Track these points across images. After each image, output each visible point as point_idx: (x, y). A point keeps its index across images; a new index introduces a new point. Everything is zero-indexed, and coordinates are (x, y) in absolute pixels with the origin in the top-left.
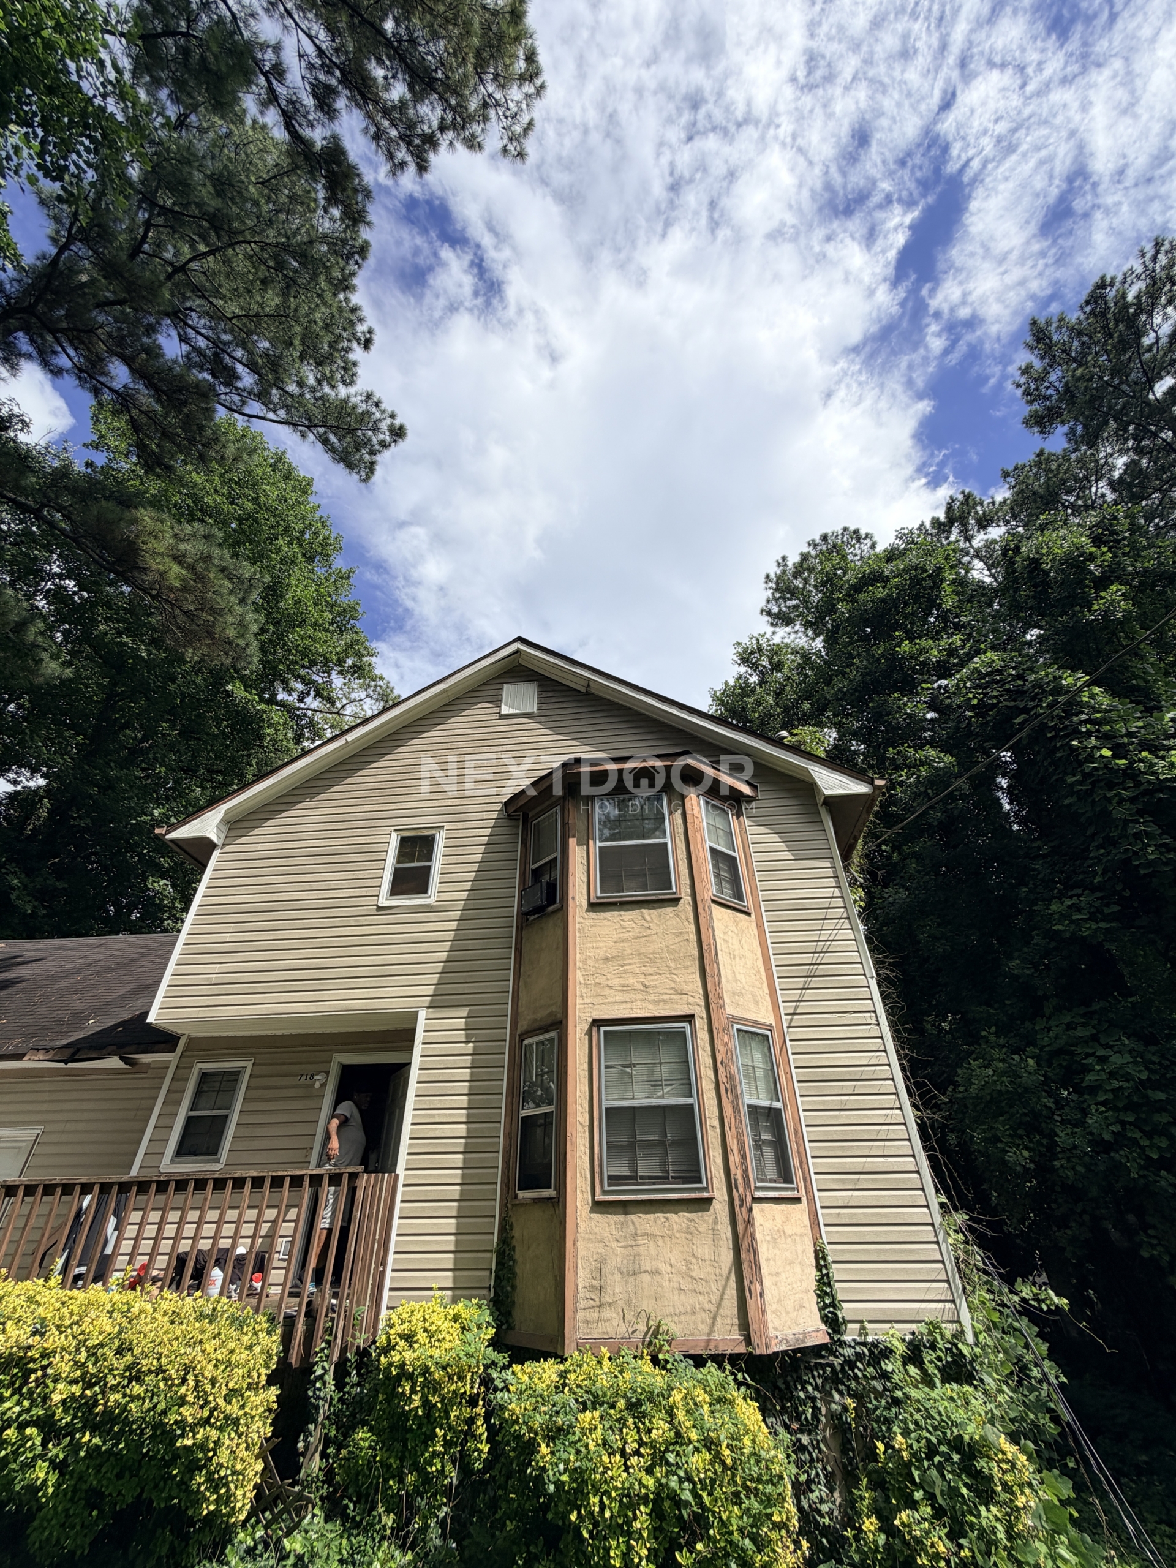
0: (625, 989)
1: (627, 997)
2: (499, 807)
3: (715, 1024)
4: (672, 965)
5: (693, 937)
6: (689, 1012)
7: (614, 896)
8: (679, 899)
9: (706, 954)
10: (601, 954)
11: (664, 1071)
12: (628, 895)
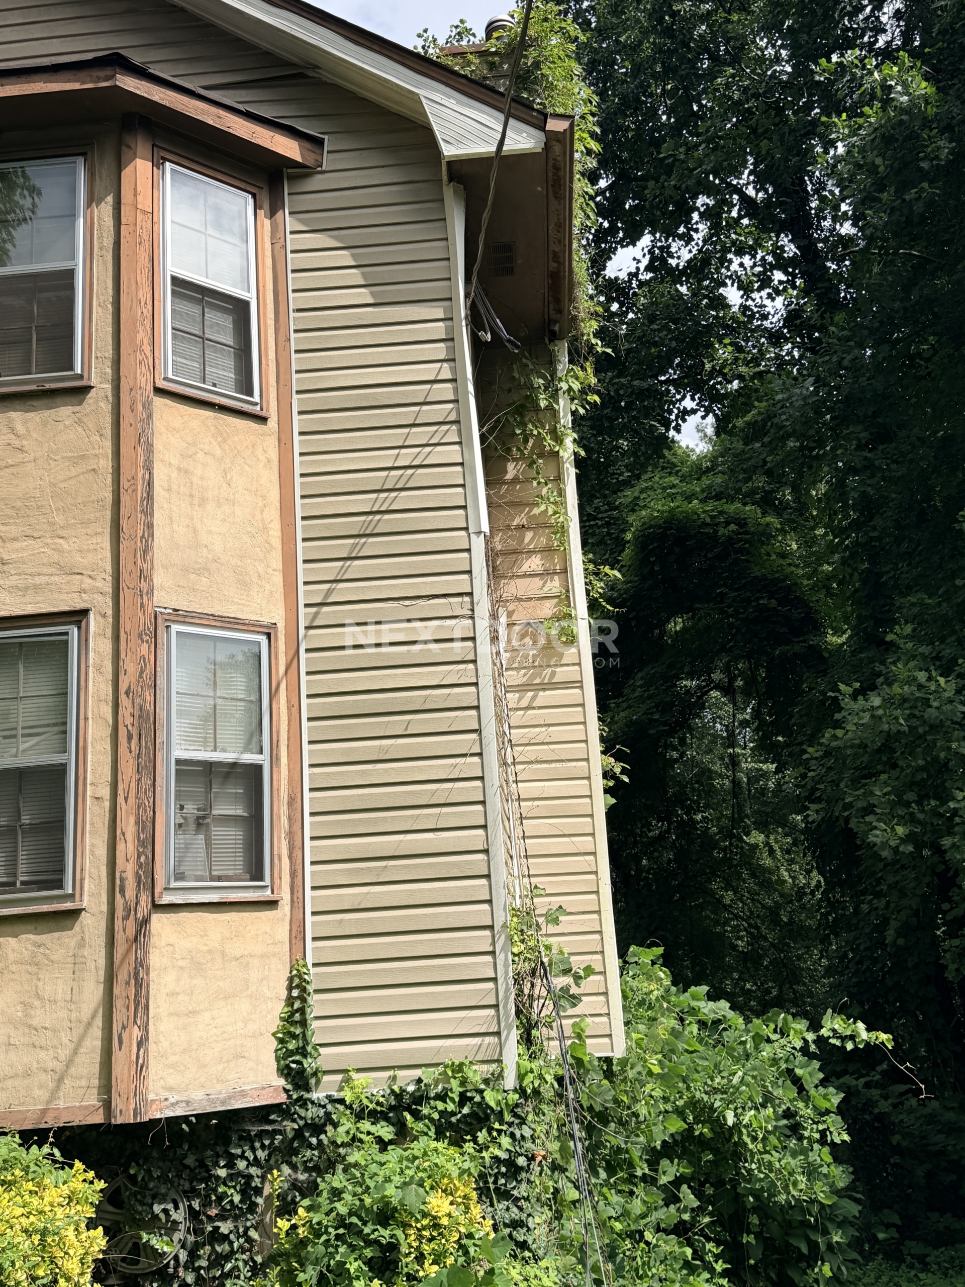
3: (126, 625)
4: (59, 519)
5: (106, 464)
6: (79, 605)
8: (86, 389)
9: (124, 498)
11: (26, 712)
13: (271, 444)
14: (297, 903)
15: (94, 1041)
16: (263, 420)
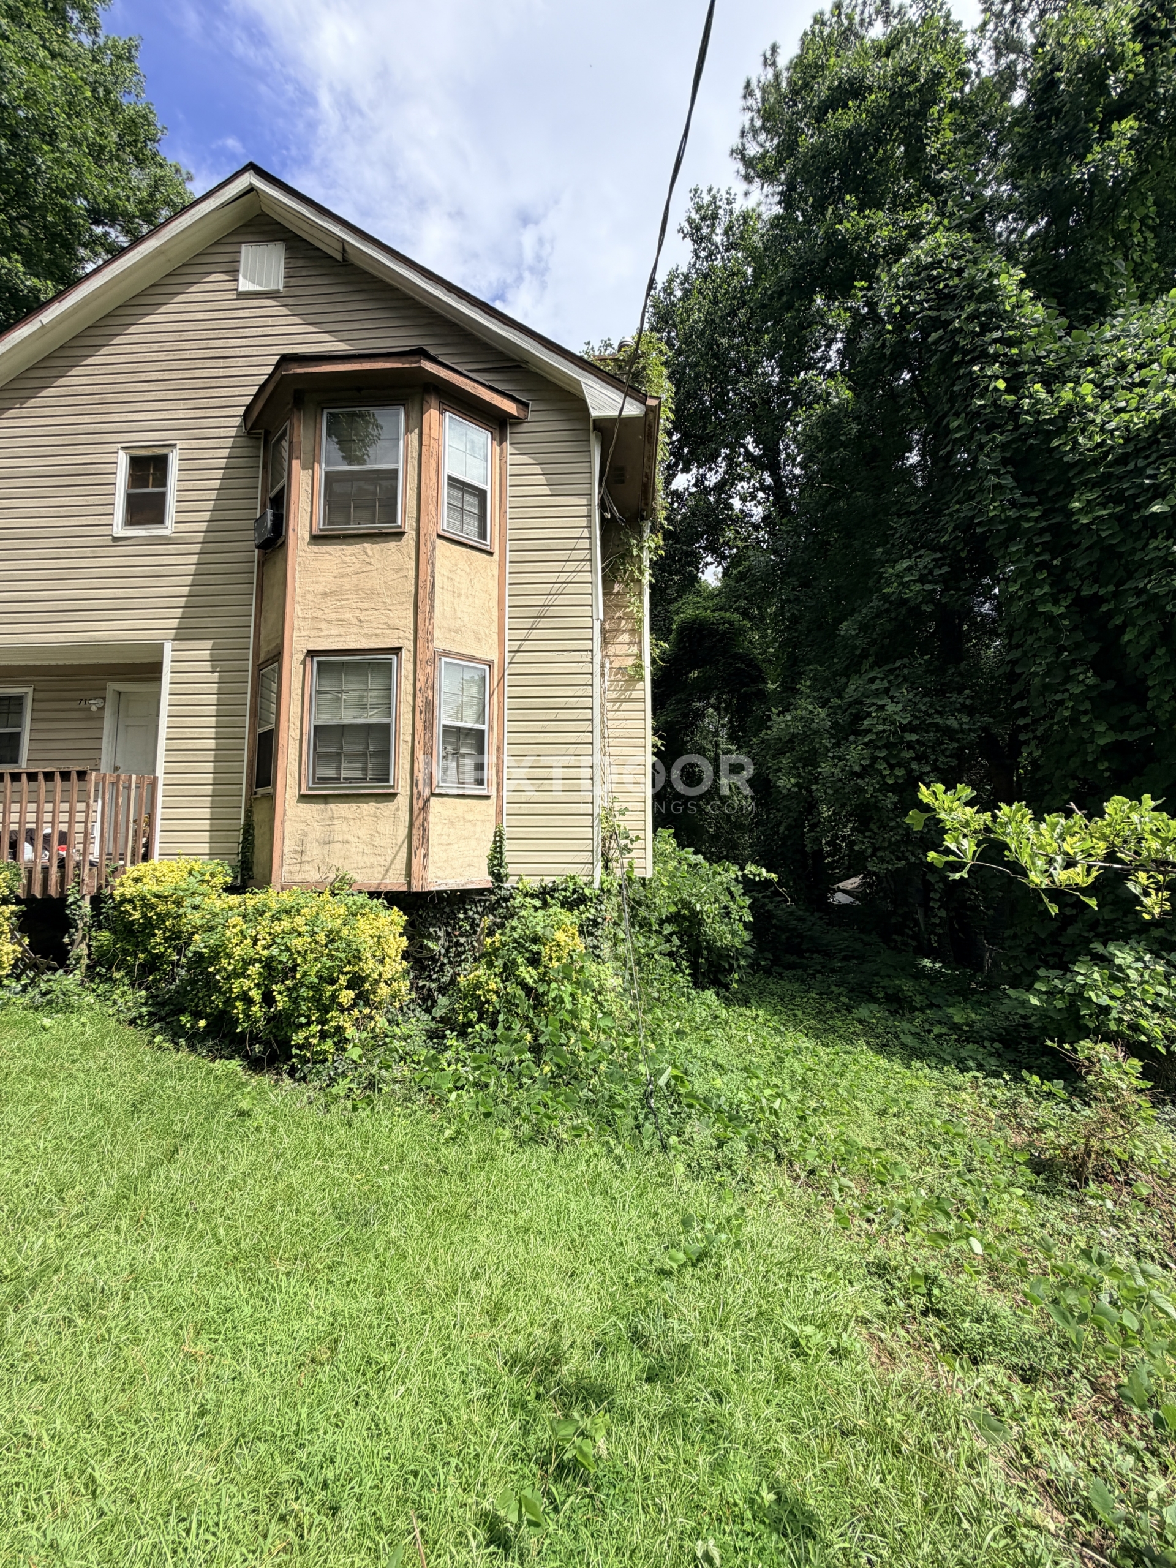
0: (341, 623)
1: (342, 630)
2: (238, 421)
3: (420, 657)
4: (388, 601)
5: (412, 574)
6: (397, 645)
7: (339, 528)
8: (403, 533)
9: (421, 591)
10: (321, 588)
11: (371, 697)
12: (352, 527)
13: (495, 566)
14: (499, 798)
15: (403, 854)
16: (491, 554)
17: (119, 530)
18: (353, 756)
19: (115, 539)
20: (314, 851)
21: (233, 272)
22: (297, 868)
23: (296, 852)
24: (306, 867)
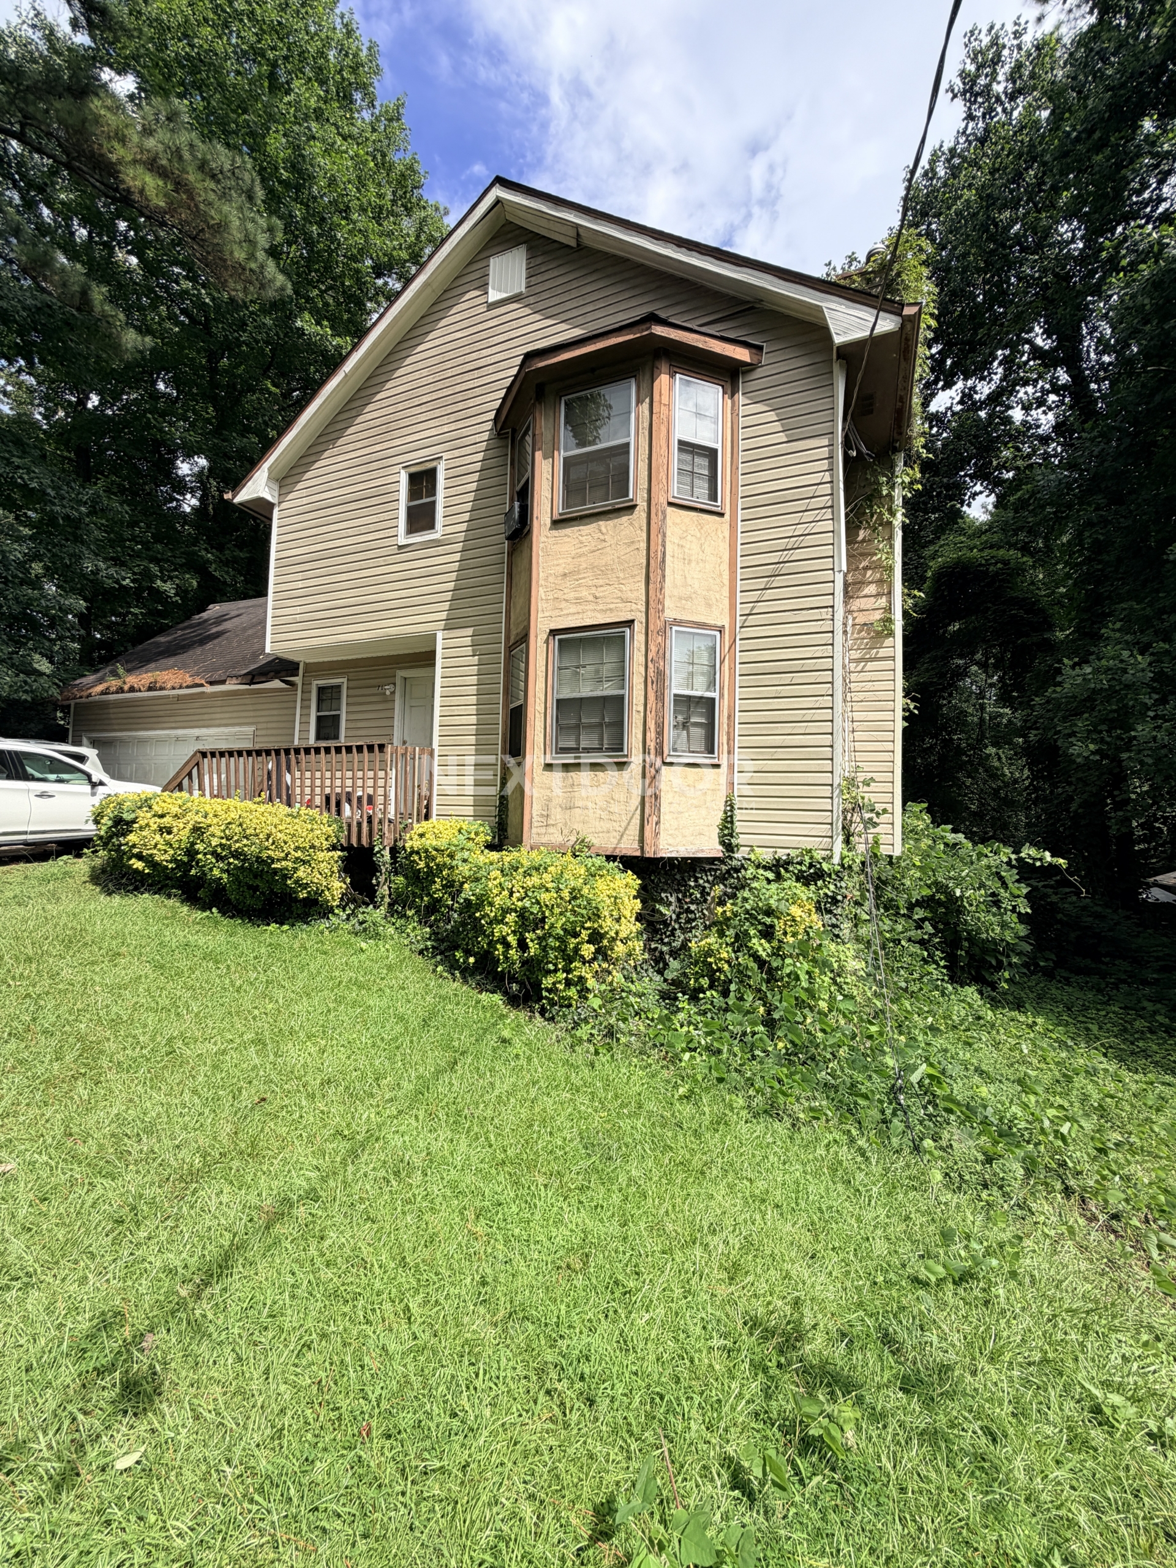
0: (579, 601)
1: (579, 608)
2: (489, 425)
3: (651, 627)
4: (621, 575)
5: (643, 545)
6: (630, 618)
7: (577, 510)
8: (635, 506)
9: (652, 562)
10: (560, 570)
11: (607, 670)
12: (589, 507)
13: (726, 528)
14: (731, 767)
15: (636, 821)
16: (722, 515)
17: (402, 540)
18: (590, 726)
19: (400, 547)
20: (557, 815)
21: (484, 287)
22: (543, 830)
23: (542, 816)
24: (551, 830)
